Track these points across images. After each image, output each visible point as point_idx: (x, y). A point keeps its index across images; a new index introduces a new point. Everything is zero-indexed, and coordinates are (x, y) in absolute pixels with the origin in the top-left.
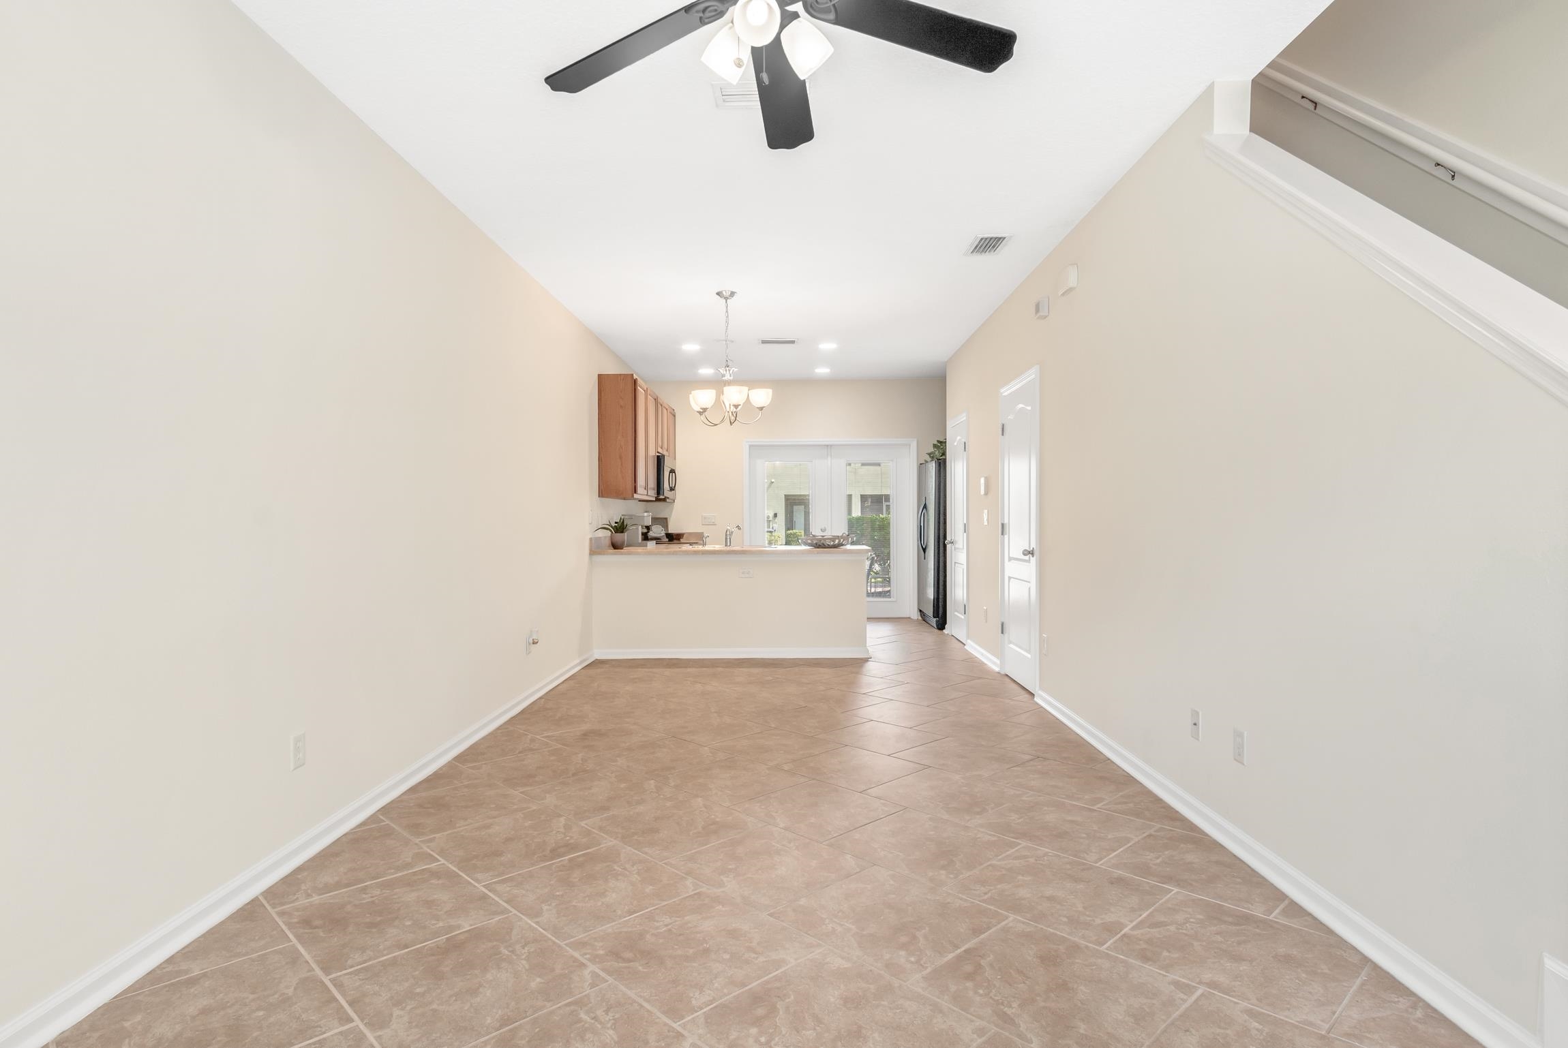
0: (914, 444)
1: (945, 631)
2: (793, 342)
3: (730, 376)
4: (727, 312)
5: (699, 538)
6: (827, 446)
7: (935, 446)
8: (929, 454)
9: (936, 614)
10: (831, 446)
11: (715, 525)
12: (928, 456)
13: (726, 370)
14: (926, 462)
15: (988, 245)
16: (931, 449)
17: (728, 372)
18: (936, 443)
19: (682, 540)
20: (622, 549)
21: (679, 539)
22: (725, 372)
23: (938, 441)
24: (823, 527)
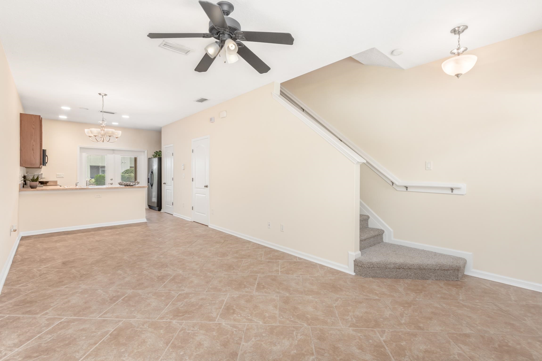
0: (146, 152)
1: (162, 211)
2: (113, 113)
3: (105, 124)
4: (103, 101)
5: (55, 183)
6: (113, 150)
7: (155, 153)
8: (153, 155)
9: (158, 206)
10: (115, 150)
11: (63, 178)
12: (152, 156)
13: (103, 122)
14: (152, 158)
15: (202, 100)
16: (154, 154)
17: (103, 123)
18: (155, 152)
19: (48, 184)
20: (36, 188)
21: (46, 184)
22: (102, 123)
23: (156, 151)
24: (111, 179)
